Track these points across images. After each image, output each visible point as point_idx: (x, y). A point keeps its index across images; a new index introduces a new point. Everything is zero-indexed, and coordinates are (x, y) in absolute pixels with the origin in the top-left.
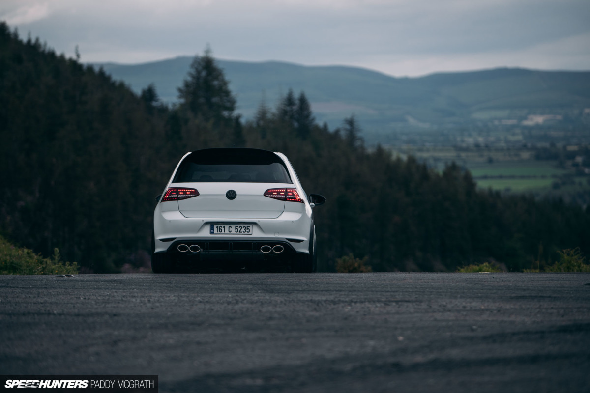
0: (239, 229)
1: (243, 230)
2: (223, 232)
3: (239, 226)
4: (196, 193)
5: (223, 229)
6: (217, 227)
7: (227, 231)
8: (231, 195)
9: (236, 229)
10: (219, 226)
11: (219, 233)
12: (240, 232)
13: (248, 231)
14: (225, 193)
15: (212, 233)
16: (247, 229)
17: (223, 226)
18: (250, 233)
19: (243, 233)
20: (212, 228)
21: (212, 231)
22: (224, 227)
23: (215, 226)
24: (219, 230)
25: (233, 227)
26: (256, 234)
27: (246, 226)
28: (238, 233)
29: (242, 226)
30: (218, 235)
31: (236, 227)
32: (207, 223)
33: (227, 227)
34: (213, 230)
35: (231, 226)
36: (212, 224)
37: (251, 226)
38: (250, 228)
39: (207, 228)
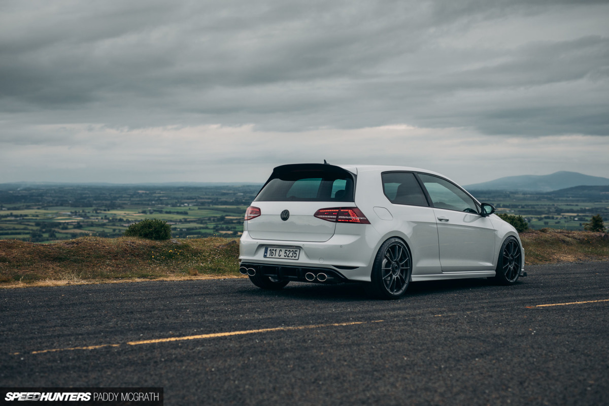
0: (288, 253)
1: (291, 254)
2: (273, 256)
3: (288, 250)
4: (259, 213)
5: (274, 252)
7: (277, 256)
8: (285, 215)
9: (285, 253)
10: (272, 249)
11: (271, 256)
12: (288, 257)
13: (295, 255)
14: (281, 214)
15: (265, 256)
16: (295, 253)
17: (275, 249)
18: (297, 258)
19: (290, 258)
20: (266, 252)
21: (266, 254)
22: (276, 250)
23: (269, 249)
24: (272, 253)
25: (283, 250)
26: (303, 260)
27: (294, 250)
28: (286, 257)
29: (291, 250)
30: (269, 259)
31: (286, 250)
32: (261, 246)
33: (278, 250)
35: (282, 249)
36: (266, 247)
37: (299, 250)
38: (297, 253)
39: (263, 250)
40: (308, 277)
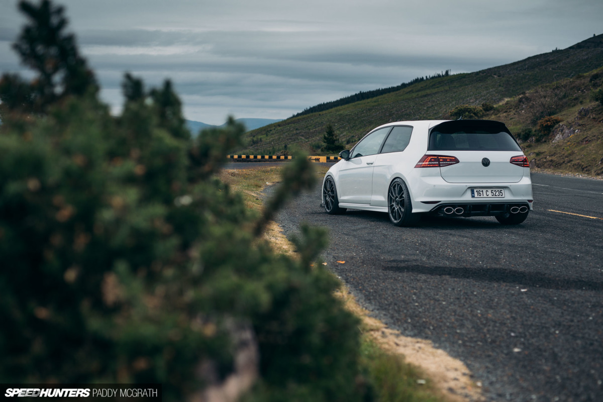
0: (494, 193)
1: (497, 194)
2: (482, 196)
3: (494, 190)
4: (456, 161)
5: (482, 193)
6: (477, 191)
7: (485, 196)
8: (486, 163)
9: (492, 193)
10: (478, 190)
11: (479, 196)
13: (501, 194)
14: (481, 161)
15: (473, 197)
17: (481, 190)
18: (503, 196)
19: (497, 196)
20: (473, 193)
22: (482, 191)
23: (475, 190)
24: (479, 193)
25: (490, 190)
26: (508, 197)
27: (499, 190)
28: (494, 196)
29: (497, 190)
30: (478, 199)
31: (492, 191)
32: (469, 188)
33: (484, 191)
34: (474, 194)
35: (488, 190)
36: (472, 189)
37: (503, 190)
38: (503, 192)
39: (469, 193)
40: (514, 210)
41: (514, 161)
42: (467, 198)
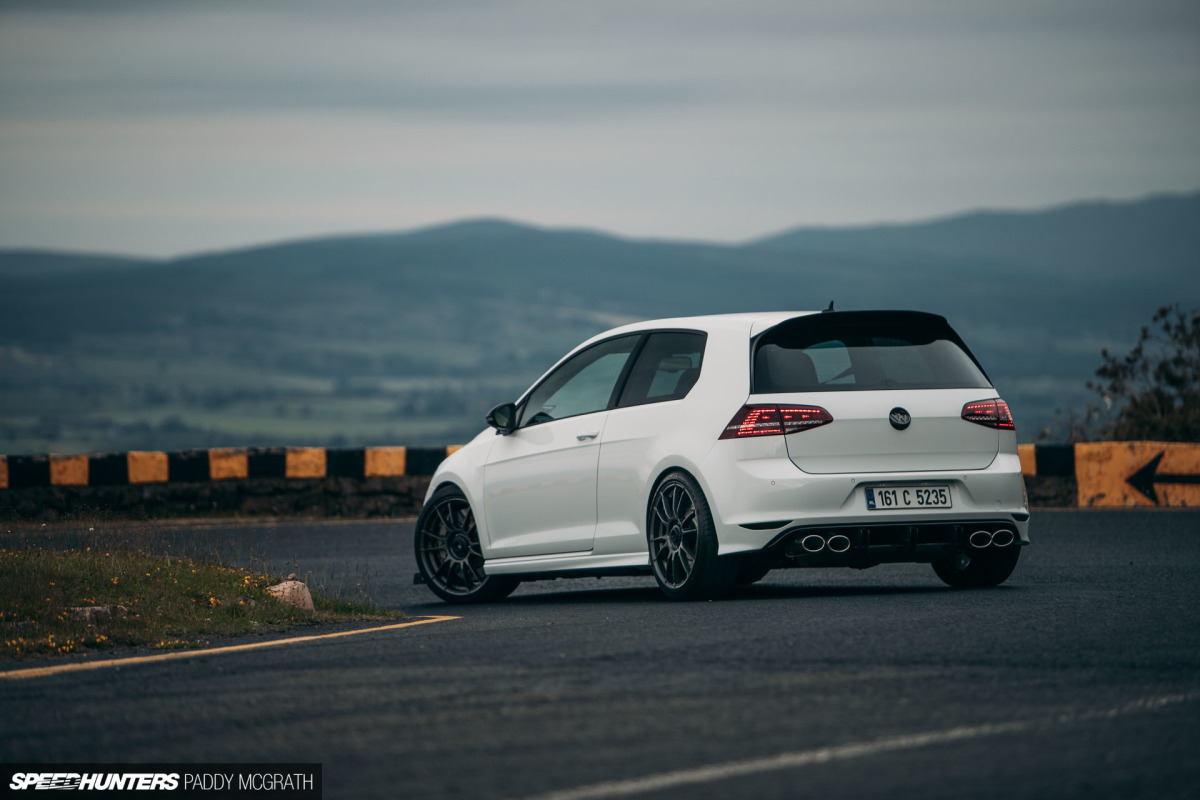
0: (925, 496)
1: (932, 498)
2: (893, 505)
3: (924, 489)
4: (823, 418)
5: (892, 497)
6: (880, 493)
7: (901, 504)
8: (900, 419)
9: (919, 496)
10: (884, 490)
11: (886, 506)
12: (927, 503)
13: (943, 499)
14: (887, 416)
15: (871, 507)
16: (941, 496)
17: (891, 490)
18: (948, 504)
19: (933, 505)
20: (870, 497)
21: (871, 503)
22: (894, 493)
23: (876, 492)
24: (886, 500)
25: (913, 491)
26: (959, 506)
27: (937, 489)
28: (924, 505)
29: (931, 489)
30: (883, 513)
31: (918, 491)
32: (860, 485)
33: (900, 492)
34: (873, 500)
35: (908, 490)
36: (868, 487)
37: (946, 489)
38: (946, 493)
39: (860, 499)
40: (978, 540)
41: (969, 414)
42: (857, 510)
